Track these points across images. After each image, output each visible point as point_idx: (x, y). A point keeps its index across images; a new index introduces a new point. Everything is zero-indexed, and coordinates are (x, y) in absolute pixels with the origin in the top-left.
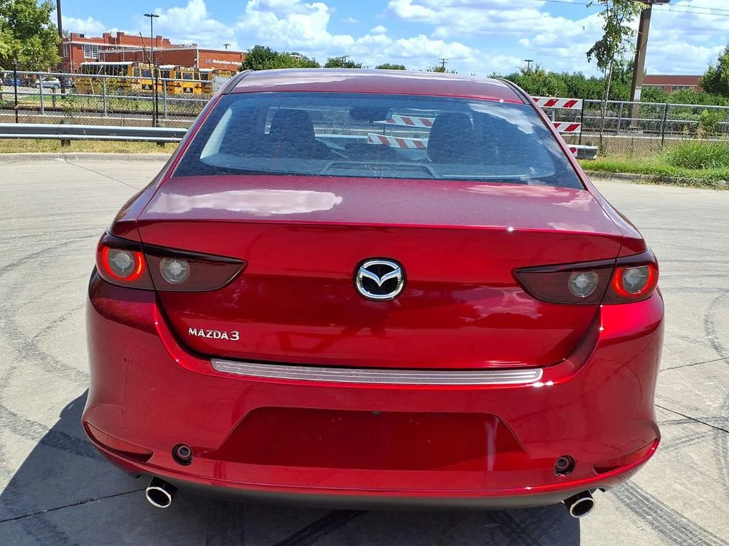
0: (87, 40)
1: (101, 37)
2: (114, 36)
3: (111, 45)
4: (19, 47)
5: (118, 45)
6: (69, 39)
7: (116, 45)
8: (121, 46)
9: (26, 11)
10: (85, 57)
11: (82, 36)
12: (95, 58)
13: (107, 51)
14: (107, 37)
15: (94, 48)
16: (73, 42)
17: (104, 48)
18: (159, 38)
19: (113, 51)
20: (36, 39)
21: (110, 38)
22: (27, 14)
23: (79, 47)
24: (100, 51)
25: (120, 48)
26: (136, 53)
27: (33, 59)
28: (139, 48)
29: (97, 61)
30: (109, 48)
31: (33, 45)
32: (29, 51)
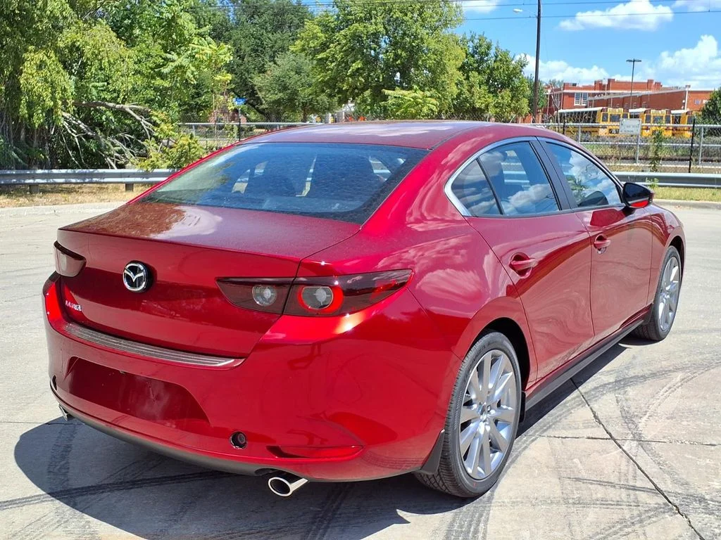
0: (579, 88)
1: (593, 84)
2: (605, 82)
3: (601, 92)
4: (490, 100)
5: (608, 91)
6: (562, 89)
7: (606, 92)
8: (611, 91)
9: (501, 68)
10: (575, 105)
11: (575, 85)
12: (585, 105)
13: (596, 98)
14: (599, 85)
15: (585, 96)
16: (565, 91)
17: (594, 95)
18: (650, 82)
19: (602, 97)
20: (507, 93)
21: (601, 85)
22: (502, 70)
23: (572, 95)
24: (590, 98)
25: (609, 94)
26: (624, 98)
27: (501, 110)
28: (626, 92)
29: (586, 107)
30: (598, 94)
31: (503, 98)
32: (500, 103)
